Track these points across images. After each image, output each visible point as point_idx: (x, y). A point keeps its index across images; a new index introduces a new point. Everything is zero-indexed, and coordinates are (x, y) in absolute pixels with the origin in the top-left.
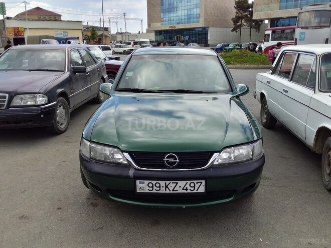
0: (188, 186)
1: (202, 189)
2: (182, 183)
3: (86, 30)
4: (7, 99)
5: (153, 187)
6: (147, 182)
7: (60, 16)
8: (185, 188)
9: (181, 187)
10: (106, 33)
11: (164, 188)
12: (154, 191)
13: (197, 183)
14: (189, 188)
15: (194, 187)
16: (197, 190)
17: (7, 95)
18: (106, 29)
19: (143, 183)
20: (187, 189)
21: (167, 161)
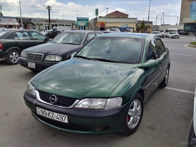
0: (59, 117)
1: (66, 121)
2: (56, 114)
3: (139, 23)
4: (43, 57)
5: (43, 112)
6: (41, 109)
7: (128, 15)
8: (58, 118)
9: (55, 116)
10: (150, 25)
11: (48, 115)
12: (44, 115)
13: (63, 116)
14: (60, 118)
15: (62, 118)
16: (64, 121)
17: (43, 55)
18: (151, 23)
19: (39, 109)
20: (59, 119)
21: (51, 99)
